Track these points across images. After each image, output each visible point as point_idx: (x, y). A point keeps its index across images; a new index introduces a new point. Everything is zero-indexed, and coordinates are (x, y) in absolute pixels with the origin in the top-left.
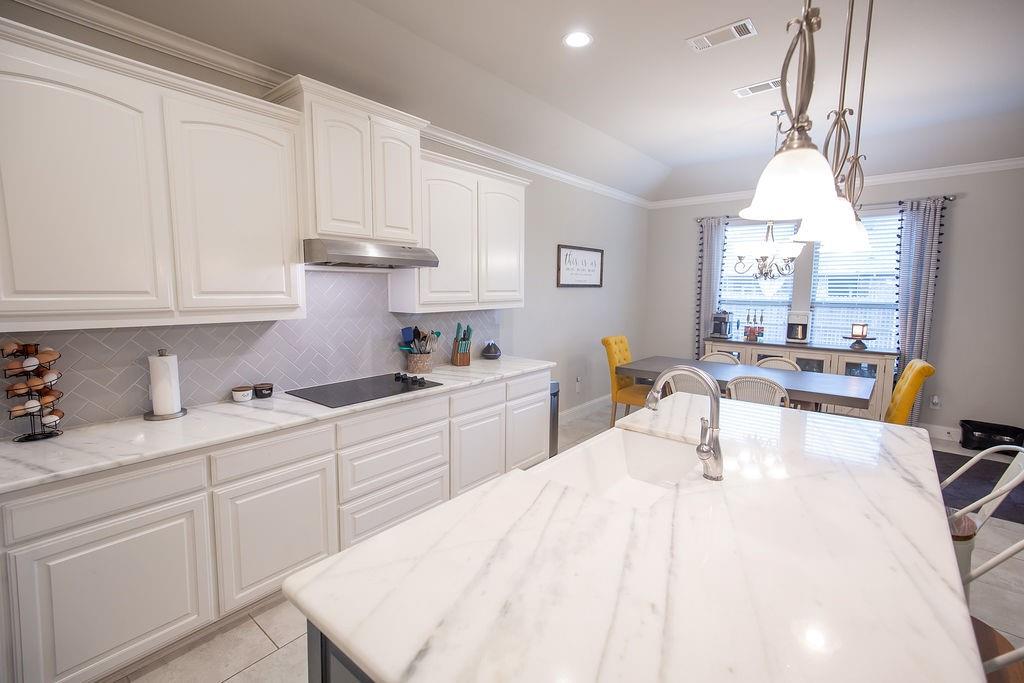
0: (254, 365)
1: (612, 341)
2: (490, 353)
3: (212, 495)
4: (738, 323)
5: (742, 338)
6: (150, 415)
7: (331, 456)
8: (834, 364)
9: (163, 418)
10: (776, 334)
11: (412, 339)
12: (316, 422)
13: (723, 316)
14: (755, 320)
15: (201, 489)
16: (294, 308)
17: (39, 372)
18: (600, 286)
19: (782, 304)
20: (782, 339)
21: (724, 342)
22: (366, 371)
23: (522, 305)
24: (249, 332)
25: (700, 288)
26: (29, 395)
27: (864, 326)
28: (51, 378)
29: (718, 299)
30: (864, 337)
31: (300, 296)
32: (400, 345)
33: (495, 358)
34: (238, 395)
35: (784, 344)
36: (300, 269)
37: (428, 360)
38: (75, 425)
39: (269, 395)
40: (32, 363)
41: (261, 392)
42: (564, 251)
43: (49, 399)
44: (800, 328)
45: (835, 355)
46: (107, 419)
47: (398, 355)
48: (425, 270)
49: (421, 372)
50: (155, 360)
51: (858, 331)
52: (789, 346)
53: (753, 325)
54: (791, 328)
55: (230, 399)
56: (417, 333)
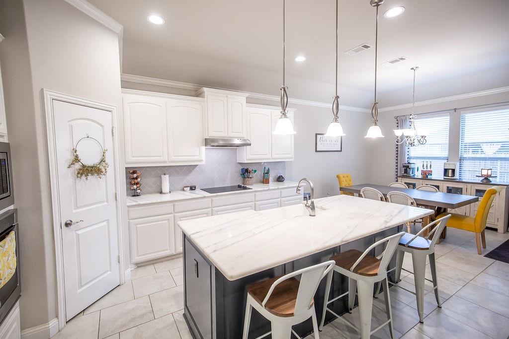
0: (190, 179)
1: (341, 176)
2: (280, 179)
3: (174, 216)
4: (418, 168)
5: (420, 176)
6: (161, 193)
7: (210, 209)
8: (469, 190)
9: (164, 193)
10: (437, 174)
11: (245, 172)
12: (205, 197)
13: (408, 165)
14: (427, 167)
15: (172, 214)
16: (202, 161)
17: (136, 178)
18: (341, 151)
19: (443, 158)
20: (442, 177)
21: (408, 178)
22: (228, 184)
23: (293, 160)
24: (189, 169)
25: (398, 151)
26: (134, 184)
27: (488, 169)
28: (139, 180)
29: (407, 156)
30: (490, 176)
31: (203, 157)
32: (241, 175)
33: (283, 181)
34: (185, 189)
35: (443, 179)
36: (204, 148)
37: (251, 181)
38: (144, 194)
39: (195, 189)
40: (135, 175)
41: (192, 188)
42: (319, 136)
43: (138, 185)
44: (450, 171)
45: (469, 185)
46: (151, 193)
47: (241, 178)
48: (248, 147)
49: (248, 185)
50: (163, 176)
51: (485, 172)
52: (445, 180)
53: (425, 169)
54: (446, 171)
55: (183, 190)
56: (247, 171)
